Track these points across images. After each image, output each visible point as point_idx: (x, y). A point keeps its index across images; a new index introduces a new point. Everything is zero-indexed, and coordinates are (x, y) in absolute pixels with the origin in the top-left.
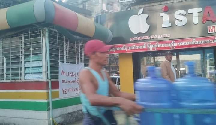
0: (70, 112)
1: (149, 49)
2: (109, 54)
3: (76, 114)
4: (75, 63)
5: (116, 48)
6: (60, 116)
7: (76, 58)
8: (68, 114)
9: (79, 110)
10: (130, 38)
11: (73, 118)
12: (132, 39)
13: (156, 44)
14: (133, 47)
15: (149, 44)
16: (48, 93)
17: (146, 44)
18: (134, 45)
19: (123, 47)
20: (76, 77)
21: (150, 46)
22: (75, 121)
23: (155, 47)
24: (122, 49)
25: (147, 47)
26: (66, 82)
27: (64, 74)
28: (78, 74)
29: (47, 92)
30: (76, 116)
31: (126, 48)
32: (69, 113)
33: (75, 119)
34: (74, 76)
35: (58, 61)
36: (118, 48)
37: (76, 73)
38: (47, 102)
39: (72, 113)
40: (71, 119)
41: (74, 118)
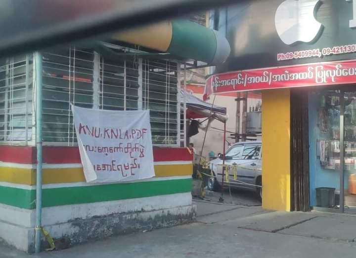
0: (98, 214)
1: (320, 80)
2: (234, 90)
3: (116, 220)
4: (123, 109)
5: (248, 77)
6: (69, 221)
7: (125, 99)
8: (94, 219)
9: (126, 211)
10: (278, 54)
11: (106, 229)
12: (281, 57)
13: (336, 69)
14: (283, 76)
15: (319, 69)
16: (35, 171)
17: (312, 68)
18: (286, 72)
19: (263, 76)
20: (121, 141)
21: (321, 72)
22: (111, 236)
23: (333, 75)
24: (260, 79)
25: (314, 75)
26: (93, 150)
27: (85, 133)
28: (130, 134)
29: (32, 169)
30: (116, 224)
31: (269, 76)
32: (96, 217)
33: (111, 229)
34: (116, 137)
35: (67, 104)
36: (251, 78)
37: (124, 131)
38: (32, 190)
39: (105, 216)
40: (99, 230)
41: (108, 228)
